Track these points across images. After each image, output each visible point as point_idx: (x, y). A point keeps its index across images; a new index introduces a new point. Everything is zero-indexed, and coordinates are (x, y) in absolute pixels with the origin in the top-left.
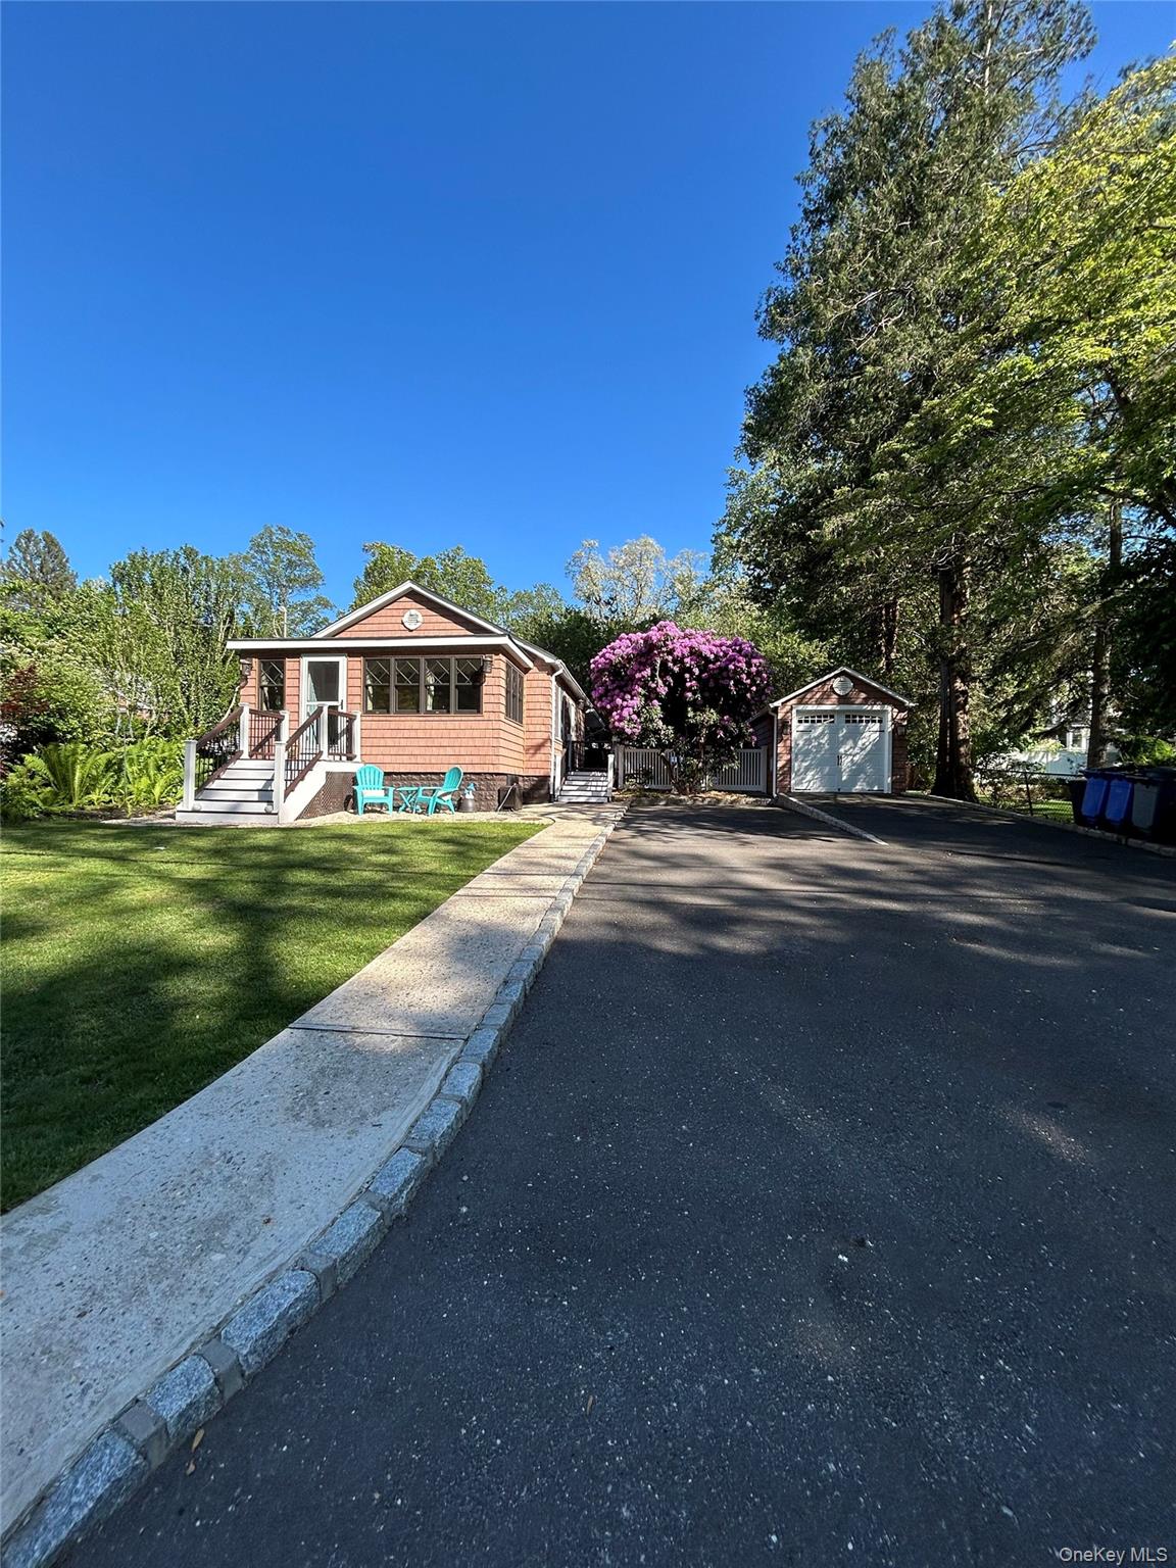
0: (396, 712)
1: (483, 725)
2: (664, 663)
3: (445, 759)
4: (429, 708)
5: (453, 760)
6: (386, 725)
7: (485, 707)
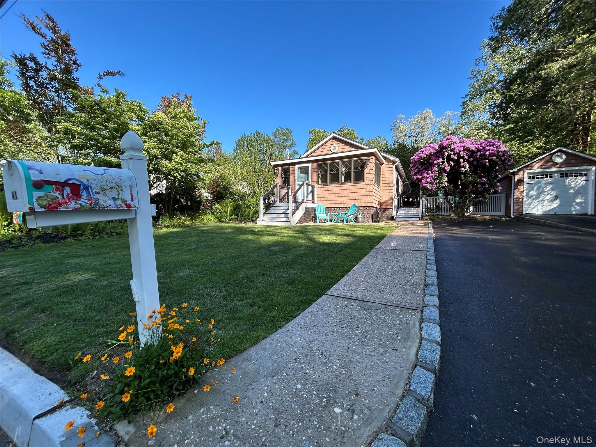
0: (330, 184)
1: (365, 186)
2: (449, 156)
3: (349, 201)
4: (343, 181)
5: (353, 201)
6: (326, 189)
7: (366, 179)
